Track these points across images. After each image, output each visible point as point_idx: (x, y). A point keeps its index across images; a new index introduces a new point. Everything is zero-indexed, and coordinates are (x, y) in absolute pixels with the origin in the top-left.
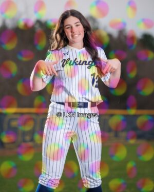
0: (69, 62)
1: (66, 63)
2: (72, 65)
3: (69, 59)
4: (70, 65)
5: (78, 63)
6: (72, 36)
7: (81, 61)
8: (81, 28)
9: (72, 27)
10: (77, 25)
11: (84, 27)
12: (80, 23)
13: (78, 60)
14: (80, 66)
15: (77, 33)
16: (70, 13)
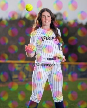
0: (46, 38)
1: (44, 39)
2: (48, 40)
3: (45, 36)
4: (47, 40)
5: (50, 38)
6: (45, 22)
7: (51, 37)
8: (50, 18)
9: (45, 17)
10: (48, 16)
11: (52, 18)
12: (50, 16)
13: (50, 37)
14: (52, 40)
15: (48, 20)
16: (45, 10)
